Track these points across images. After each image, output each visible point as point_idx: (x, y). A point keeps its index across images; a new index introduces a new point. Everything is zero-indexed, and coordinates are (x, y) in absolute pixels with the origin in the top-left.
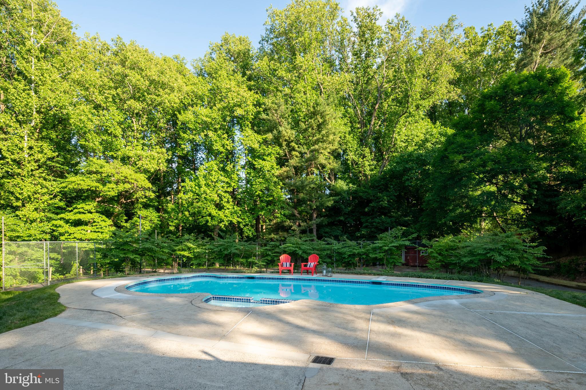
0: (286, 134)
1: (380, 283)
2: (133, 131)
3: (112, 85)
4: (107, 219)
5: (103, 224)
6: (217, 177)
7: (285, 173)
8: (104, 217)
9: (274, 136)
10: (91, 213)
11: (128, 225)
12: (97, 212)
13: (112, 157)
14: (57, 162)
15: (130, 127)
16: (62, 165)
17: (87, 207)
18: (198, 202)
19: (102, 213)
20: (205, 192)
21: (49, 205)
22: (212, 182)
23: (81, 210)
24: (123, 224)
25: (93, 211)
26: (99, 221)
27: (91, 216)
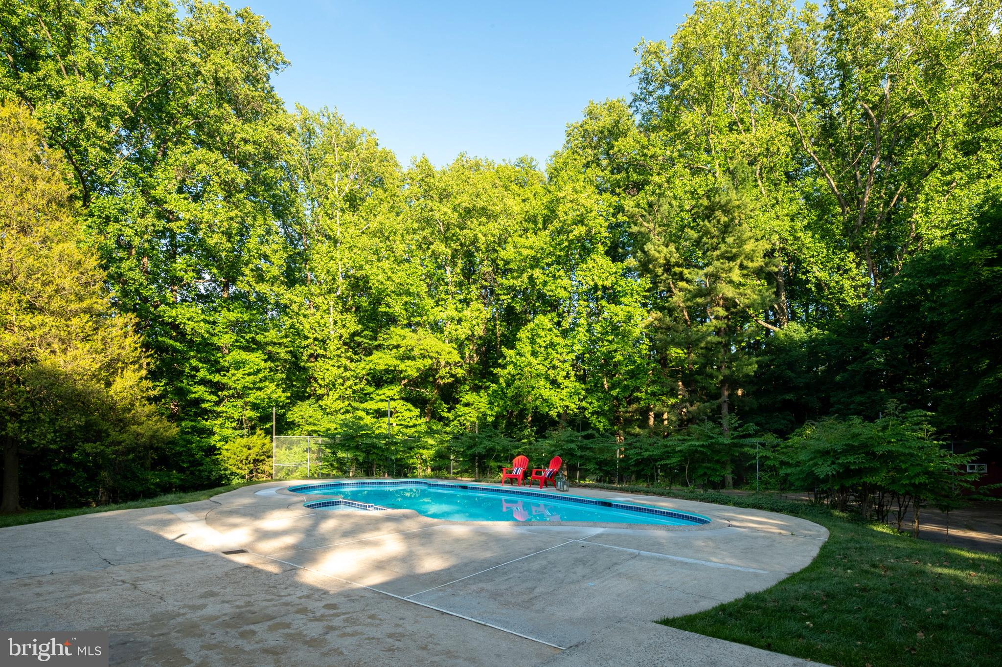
0: (657, 255)
1: (608, 505)
2: (447, 284)
3: (416, 226)
4: (413, 408)
5: (407, 414)
6: (549, 338)
7: (656, 322)
8: (410, 406)
9: (640, 261)
10: (394, 400)
11: (451, 416)
12: (402, 398)
13: (418, 324)
14: (365, 337)
15: (443, 280)
16: (370, 339)
17: (390, 393)
18: (520, 379)
19: (406, 399)
20: (530, 364)
21: (354, 392)
22: (540, 347)
23: (383, 397)
24: (445, 414)
25: (395, 397)
26: (402, 410)
27: (393, 403)
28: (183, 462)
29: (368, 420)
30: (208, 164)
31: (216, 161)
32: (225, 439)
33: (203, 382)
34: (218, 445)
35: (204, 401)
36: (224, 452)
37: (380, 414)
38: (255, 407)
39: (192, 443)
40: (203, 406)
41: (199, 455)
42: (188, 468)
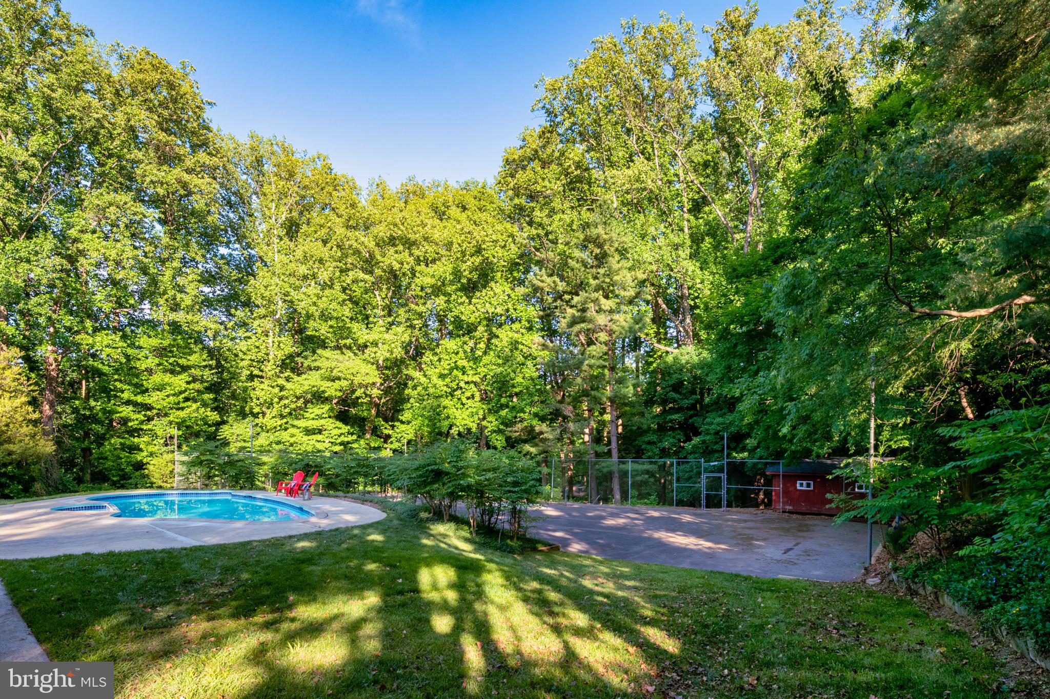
5: (336, 432)
8: (339, 423)
10: (323, 418)
12: (331, 417)
17: (320, 412)
19: (336, 418)
23: (313, 415)
25: (324, 416)
26: (331, 428)
27: (322, 422)
28: (114, 476)
29: (301, 437)
30: (118, 207)
31: (126, 203)
32: (151, 454)
33: (128, 402)
34: (145, 461)
35: (129, 420)
36: (151, 468)
37: (309, 432)
38: (179, 426)
39: (121, 458)
40: (130, 424)
41: (129, 469)
42: (118, 481)
